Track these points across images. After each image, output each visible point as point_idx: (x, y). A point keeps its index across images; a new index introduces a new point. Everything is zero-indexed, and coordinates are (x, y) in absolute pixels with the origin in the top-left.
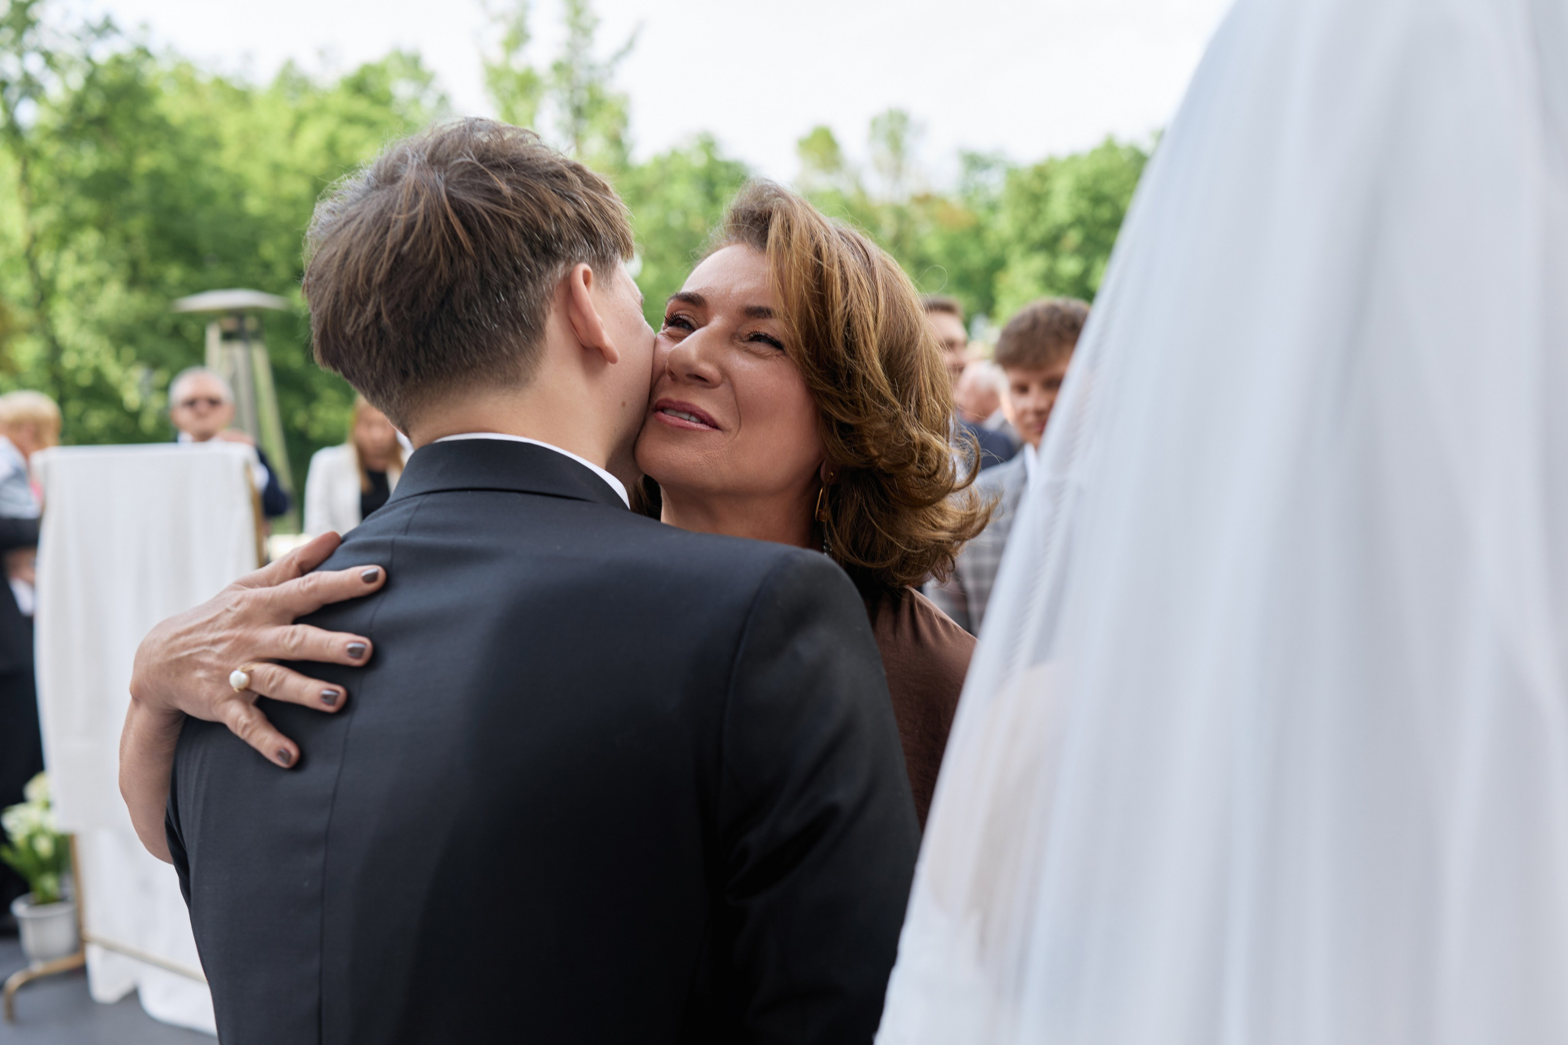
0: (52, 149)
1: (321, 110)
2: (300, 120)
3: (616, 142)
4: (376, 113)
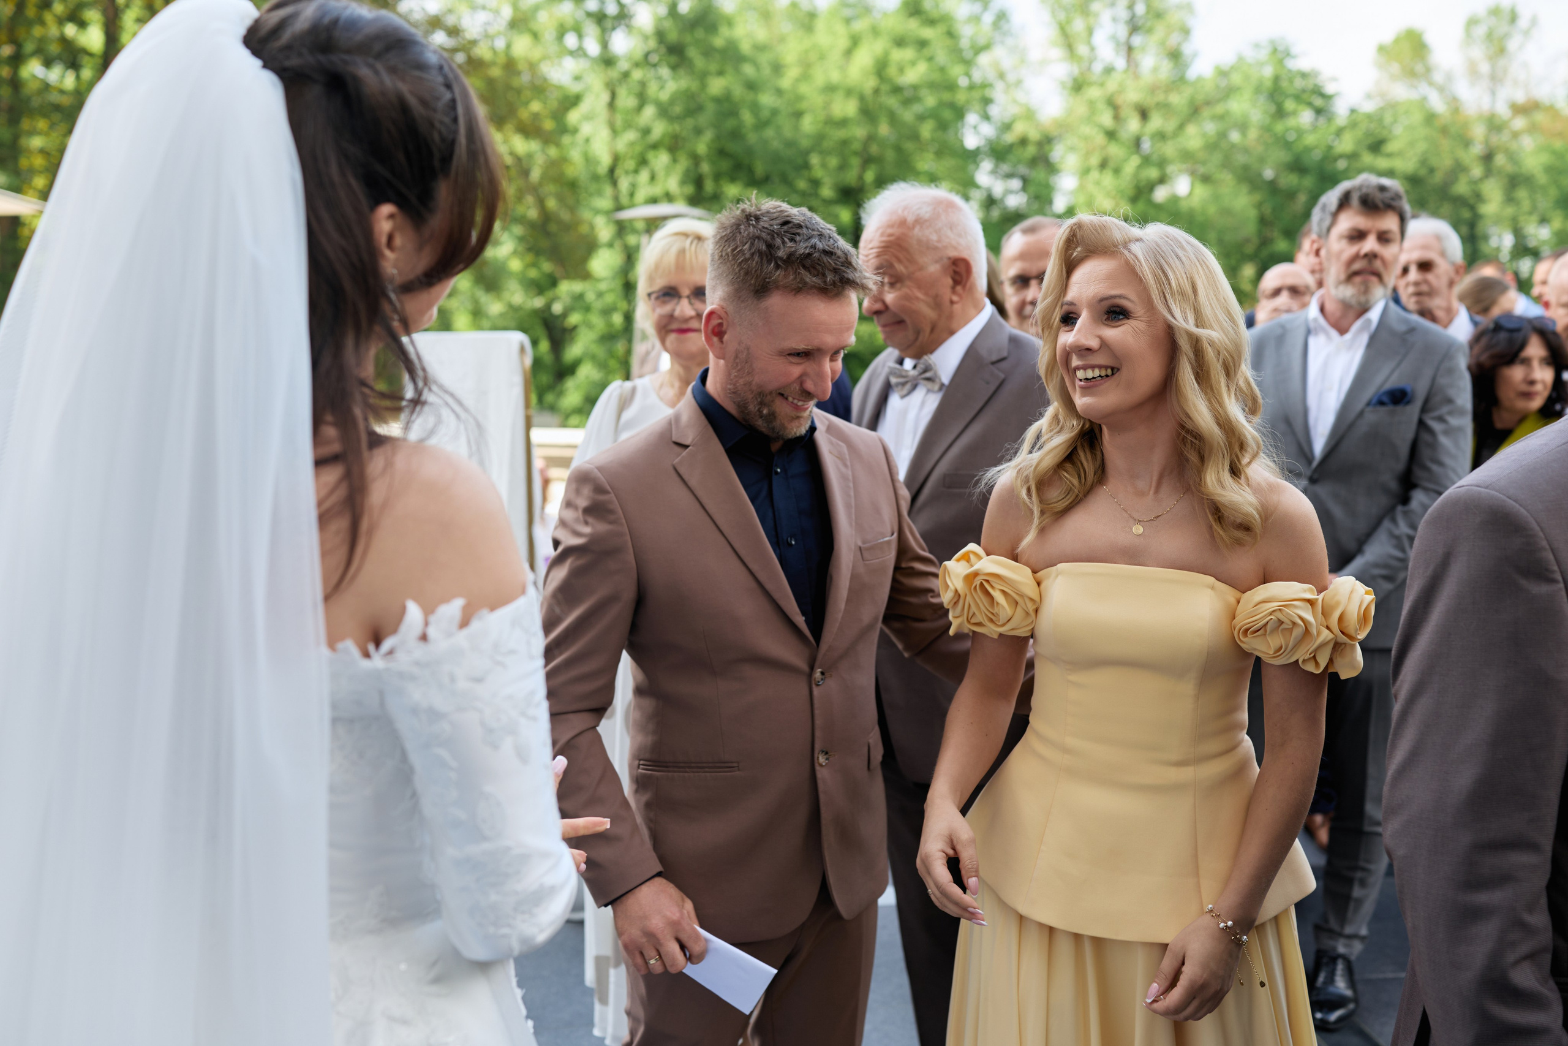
0: (637, 75)
1: (875, 31)
2: (855, 41)
3: (1175, 55)
4: (927, 33)
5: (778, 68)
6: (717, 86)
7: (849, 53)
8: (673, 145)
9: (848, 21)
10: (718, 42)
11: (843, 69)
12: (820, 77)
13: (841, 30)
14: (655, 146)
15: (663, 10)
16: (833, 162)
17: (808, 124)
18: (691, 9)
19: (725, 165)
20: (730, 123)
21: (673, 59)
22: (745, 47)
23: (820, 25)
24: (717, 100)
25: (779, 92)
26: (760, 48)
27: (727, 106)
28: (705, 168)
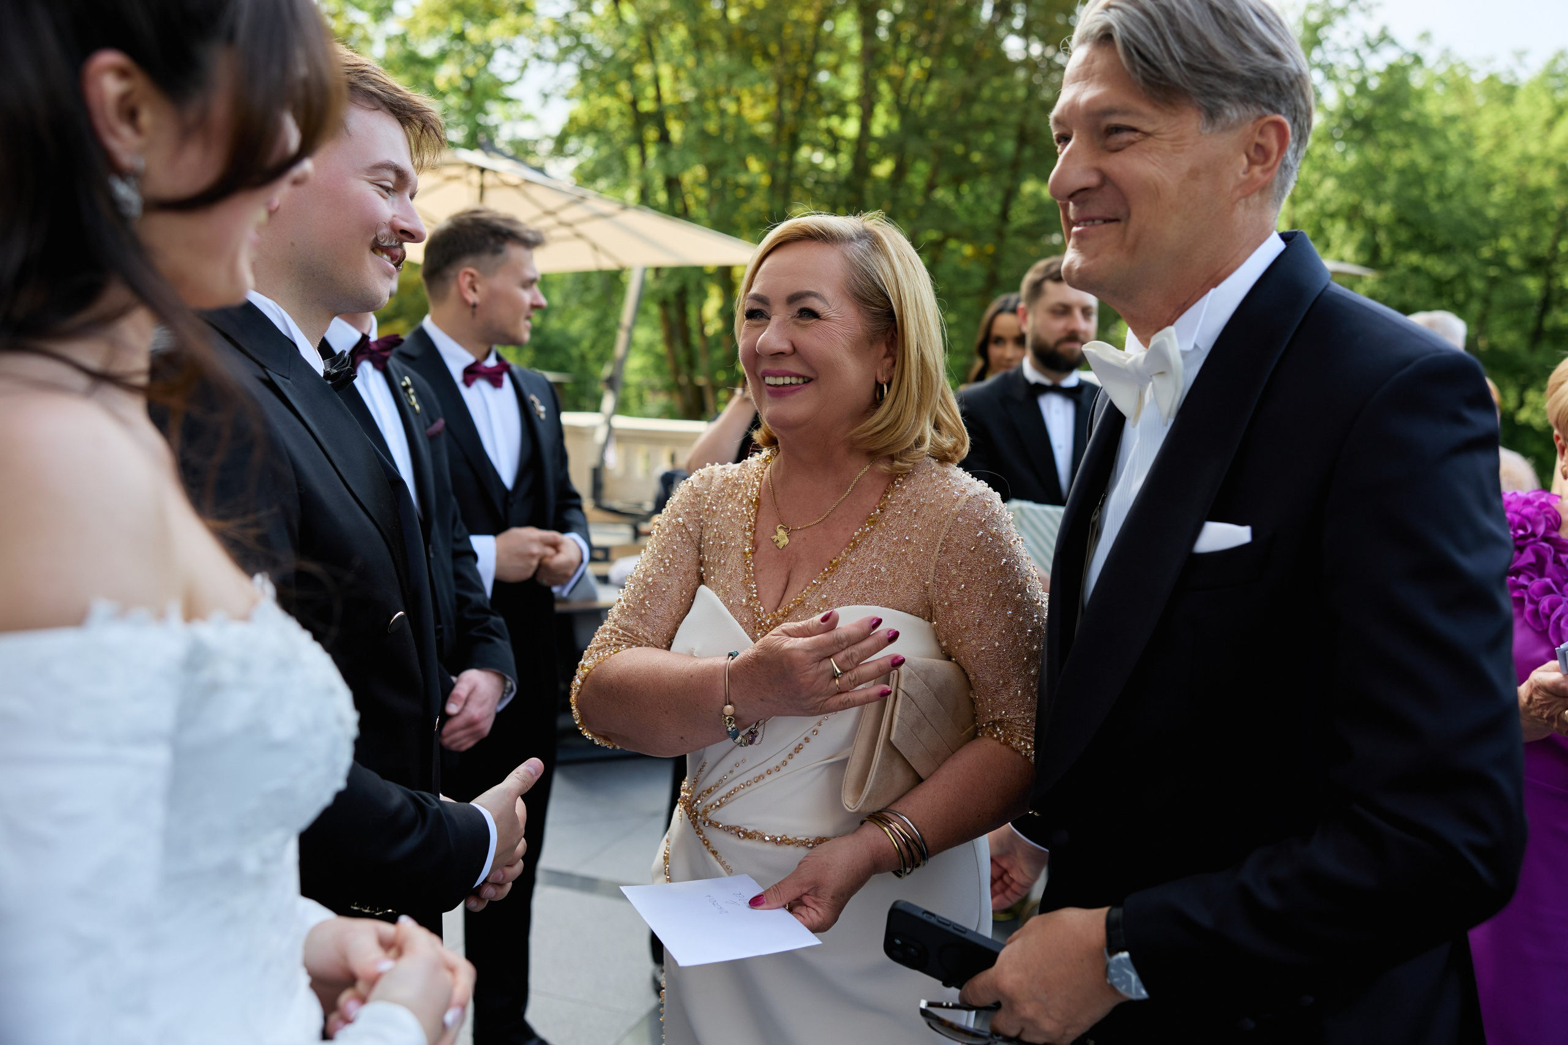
5: (1469, 139)
6: (1399, 159)
7: (1550, 124)
8: (1352, 215)
9: (1553, 91)
10: (1407, 115)
11: (1543, 139)
12: (1515, 147)
13: (1545, 101)
14: (1333, 216)
15: (1350, 90)
16: (1524, 232)
17: (1498, 194)
18: (1382, 86)
19: (1404, 235)
20: (1415, 192)
21: (1358, 134)
22: (1436, 121)
23: (1521, 98)
24: (1402, 172)
25: (1469, 163)
26: (1451, 120)
27: (1413, 177)
28: (1382, 237)
